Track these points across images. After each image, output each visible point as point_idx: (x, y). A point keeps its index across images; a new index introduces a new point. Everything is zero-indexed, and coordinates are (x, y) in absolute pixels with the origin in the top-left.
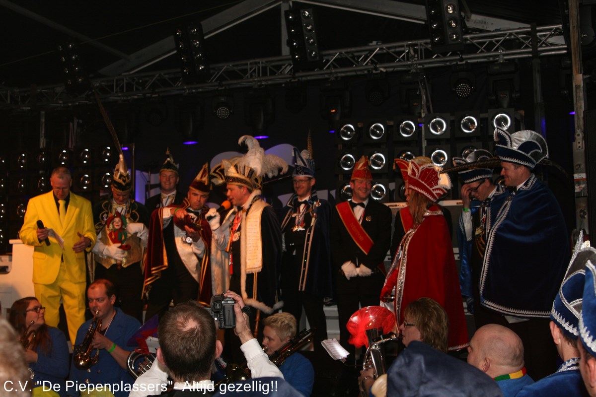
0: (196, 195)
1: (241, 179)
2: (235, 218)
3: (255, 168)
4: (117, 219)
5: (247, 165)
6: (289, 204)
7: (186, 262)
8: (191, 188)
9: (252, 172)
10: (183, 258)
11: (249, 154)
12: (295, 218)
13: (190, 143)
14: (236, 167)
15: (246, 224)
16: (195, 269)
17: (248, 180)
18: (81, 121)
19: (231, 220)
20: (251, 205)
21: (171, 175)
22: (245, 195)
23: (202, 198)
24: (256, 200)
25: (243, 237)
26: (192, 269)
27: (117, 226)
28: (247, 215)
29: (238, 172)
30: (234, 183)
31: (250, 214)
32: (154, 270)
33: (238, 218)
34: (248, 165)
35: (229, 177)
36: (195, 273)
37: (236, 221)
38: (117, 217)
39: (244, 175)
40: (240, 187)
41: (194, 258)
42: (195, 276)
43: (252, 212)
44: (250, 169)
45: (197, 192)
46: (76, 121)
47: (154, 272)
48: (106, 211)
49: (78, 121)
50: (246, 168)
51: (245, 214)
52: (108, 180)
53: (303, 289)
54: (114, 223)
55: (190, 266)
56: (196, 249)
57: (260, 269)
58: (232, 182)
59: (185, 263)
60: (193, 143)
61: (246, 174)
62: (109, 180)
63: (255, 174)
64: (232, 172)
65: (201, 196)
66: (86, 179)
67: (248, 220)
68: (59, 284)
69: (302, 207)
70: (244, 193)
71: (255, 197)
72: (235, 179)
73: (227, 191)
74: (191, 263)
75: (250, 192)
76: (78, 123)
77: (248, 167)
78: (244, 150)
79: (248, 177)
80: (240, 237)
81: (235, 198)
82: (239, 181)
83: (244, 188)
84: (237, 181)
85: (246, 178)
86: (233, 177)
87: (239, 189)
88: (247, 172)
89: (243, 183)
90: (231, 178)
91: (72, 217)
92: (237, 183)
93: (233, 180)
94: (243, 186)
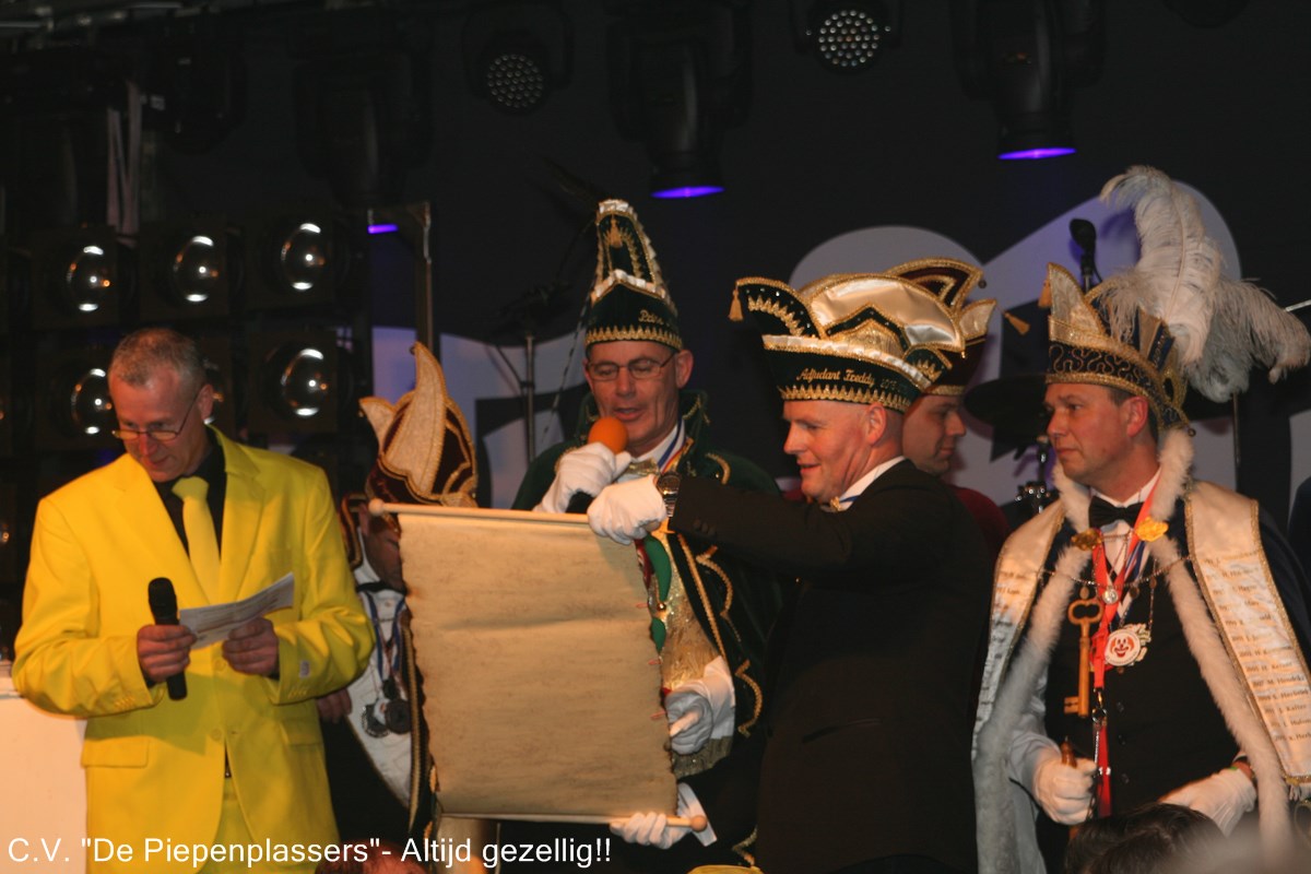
5: (1145, 309)
9: (1166, 339)
13: (687, 192)
14: (1098, 308)
17: (1151, 370)
18: (158, 102)
22: (1135, 437)
29: (1108, 332)
30: (1091, 376)
34: (1153, 308)
35: (1069, 348)
39: (1135, 345)
40: (1119, 396)
44: (1158, 325)
46: (136, 100)
49: (143, 99)
50: (1144, 321)
52: (312, 383)
58: (1083, 370)
61: (1145, 346)
62: (319, 382)
64: (1084, 329)
76: (147, 109)
77: (1150, 318)
81: (1087, 444)
82: (1117, 368)
83: (1134, 403)
84: (1108, 370)
85: (1144, 359)
86: (1086, 350)
87: (1112, 406)
88: (1147, 338)
89: (1135, 380)
90: (1078, 352)
91: (252, 552)
92: (1106, 378)
93: (1086, 360)
94: (1131, 395)
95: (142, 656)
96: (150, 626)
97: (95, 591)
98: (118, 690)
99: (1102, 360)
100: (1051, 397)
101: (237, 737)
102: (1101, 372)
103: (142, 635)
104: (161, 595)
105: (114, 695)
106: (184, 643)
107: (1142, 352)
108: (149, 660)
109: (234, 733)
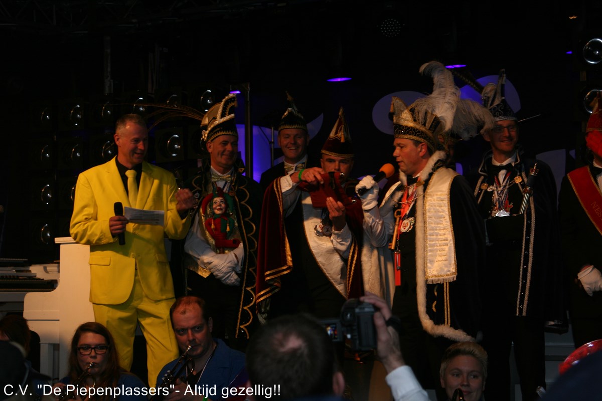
0: (331, 161)
1: (419, 132)
2: (402, 196)
3: (442, 117)
4: (218, 200)
5: (430, 111)
6: (481, 171)
7: (324, 265)
8: (323, 151)
9: (437, 122)
10: (319, 259)
11: (434, 94)
12: (492, 192)
13: (339, 80)
14: (412, 111)
15: (424, 204)
16: (339, 276)
17: (430, 134)
18: (165, 50)
19: (396, 198)
20: (431, 175)
21: (297, 135)
22: (423, 157)
23: (341, 164)
24: (438, 168)
25: (419, 225)
26: (335, 276)
27: (218, 210)
28: (425, 190)
29: (415, 120)
30: (407, 136)
31: (430, 190)
32: (269, 275)
33: (408, 195)
34: (433, 110)
35: (400, 126)
36: (340, 284)
37: (405, 201)
38: (218, 196)
39: (424, 125)
40: (417, 143)
41: (337, 257)
42: (340, 288)
43: (433, 186)
44: (434, 117)
45: (333, 156)
46: (158, 49)
47: (268, 278)
48: (198, 188)
49: (161, 49)
50: (429, 115)
51: (421, 189)
53: (524, 314)
54: (214, 206)
55: (332, 272)
56: (339, 243)
57: (453, 277)
58: (405, 134)
59: (323, 267)
60: (343, 79)
61: (428, 125)
63: (442, 128)
64: (406, 119)
65: (341, 161)
66: (175, 141)
67: (429, 198)
68: (135, 303)
69: (502, 175)
70: (421, 154)
71: (438, 161)
72: (409, 130)
73: (394, 149)
74: (332, 267)
75: (430, 153)
77: (432, 114)
78: (426, 87)
79: (430, 129)
80: (414, 225)
81: (405, 160)
82: (416, 133)
83: (422, 145)
84: (413, 134)
85: (427, 130)
86: (406, 127)
87: (414, 147)
88: (429, 121)
89: (422, 137)
90: (403, 127)
91: (148, 197)
92: (412, 137)
93: (406, 130)
94: (421, 143)
95: (111, 226)
96: (114, 217)
97: (96, 206)
98: (103, 237)
99: (411, 130)
100: (395, 143)
101: (140, 257)
102: (410, 134)
103: (111, 220)
104: (118, 207)
105: (102, 238)
106: (125, 222)
107: (426, 127)
108: (112, 228)
109: (139, 256)
